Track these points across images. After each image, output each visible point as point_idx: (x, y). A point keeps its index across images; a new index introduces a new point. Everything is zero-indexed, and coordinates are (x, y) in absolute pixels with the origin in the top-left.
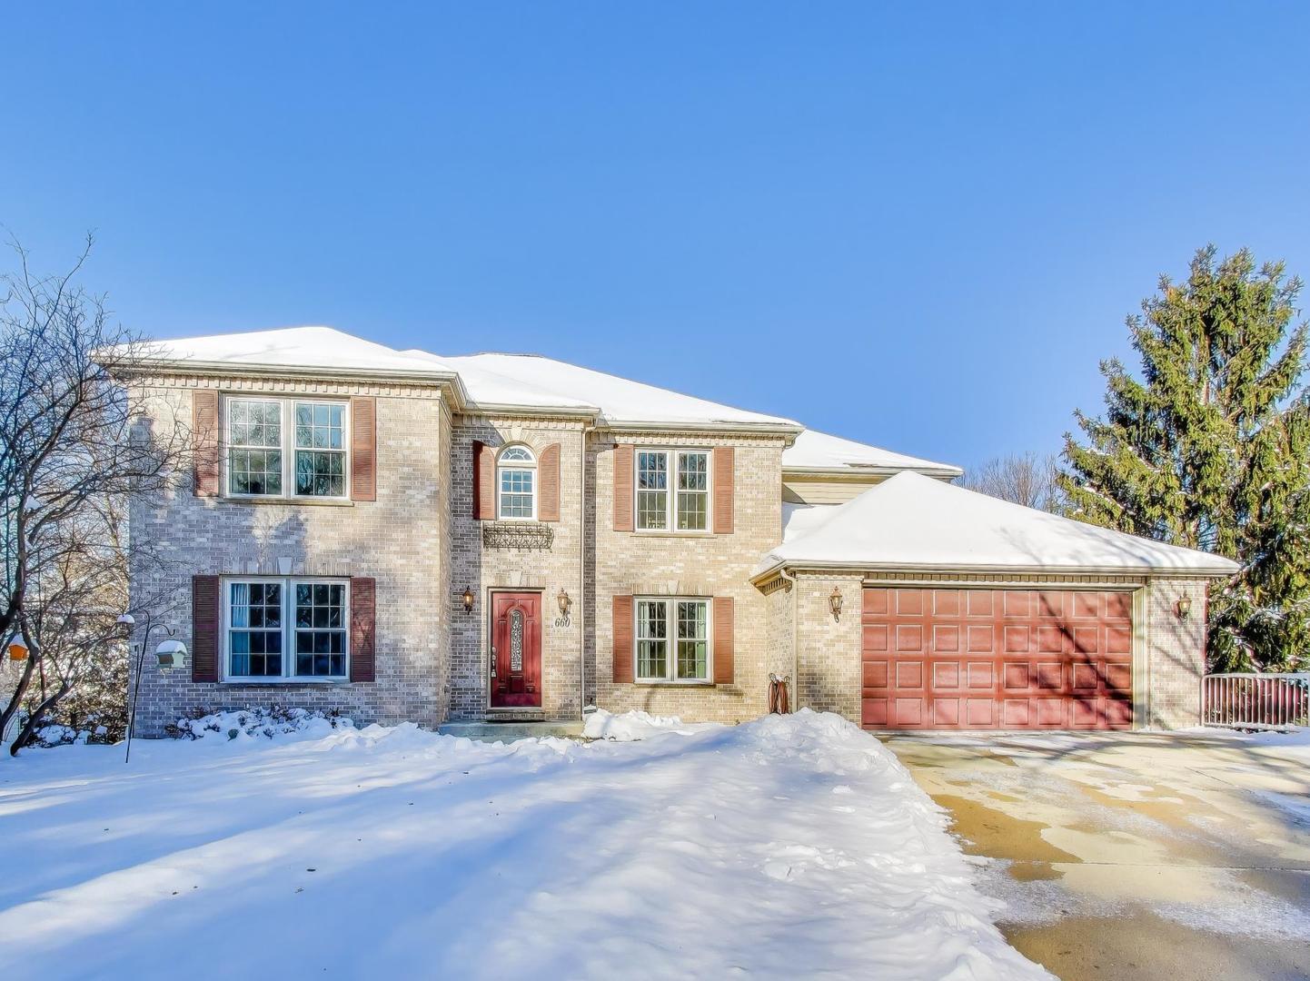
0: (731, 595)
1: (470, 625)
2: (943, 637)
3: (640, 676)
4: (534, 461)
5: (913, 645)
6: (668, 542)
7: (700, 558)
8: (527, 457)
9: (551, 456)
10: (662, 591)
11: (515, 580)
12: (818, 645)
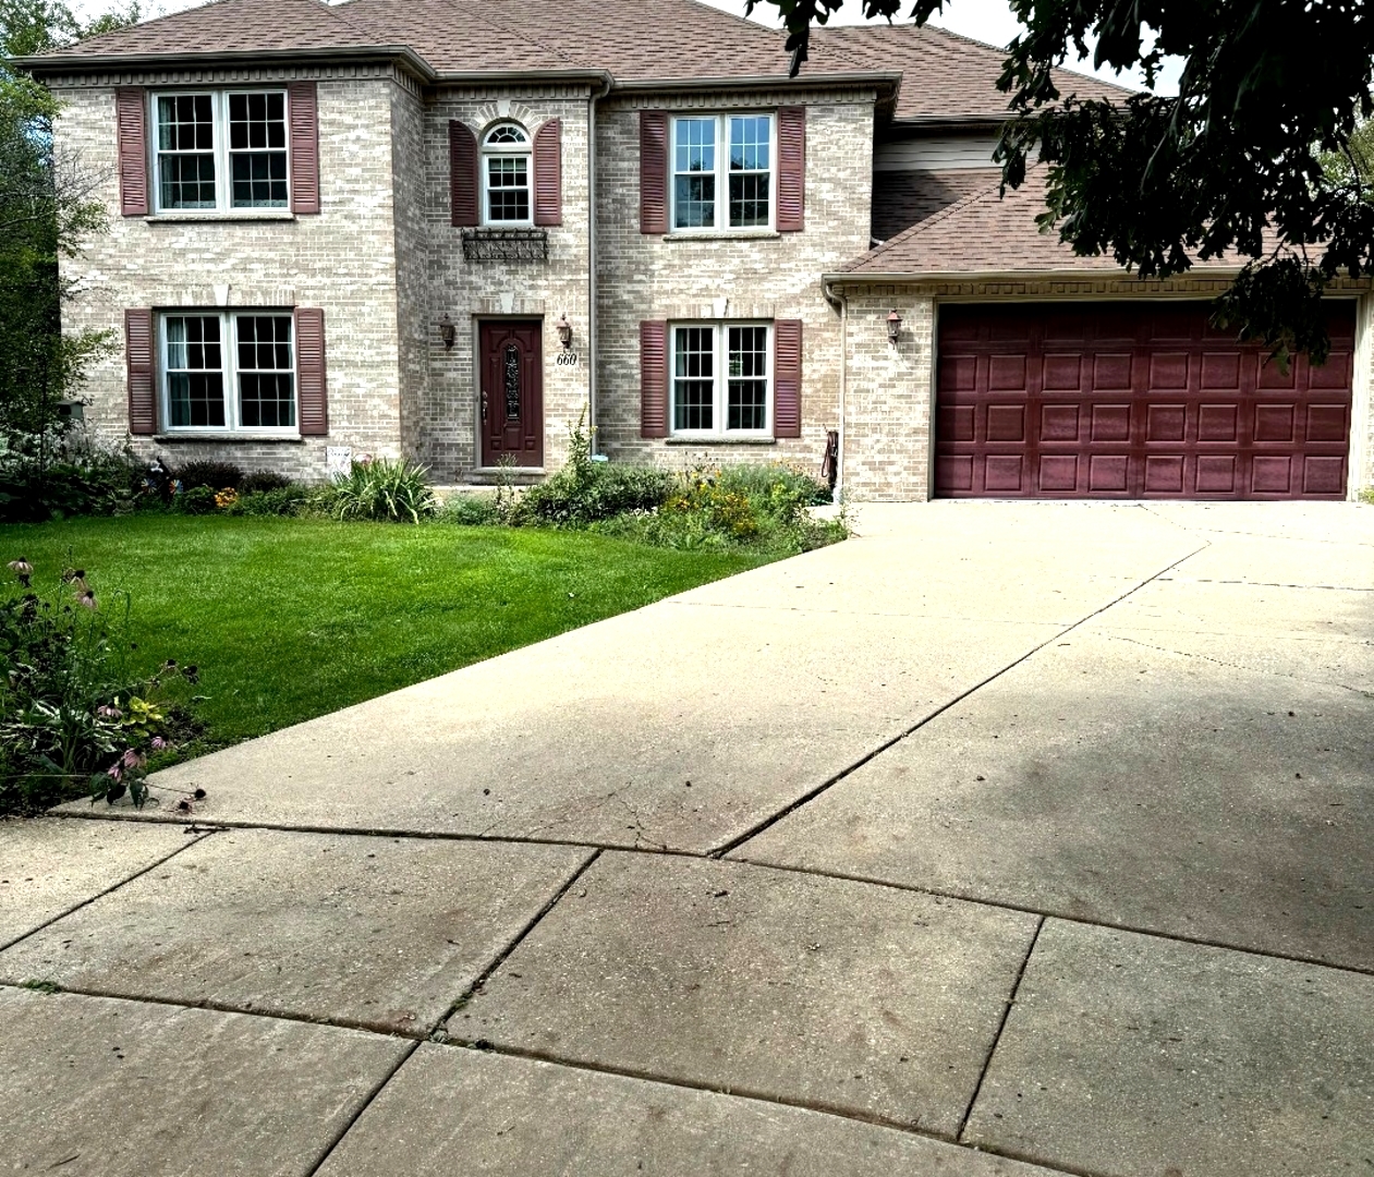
0: (798, 317)
1: (451, 364)
2: (1055, 371)
3: (677, 427)
4: (528, 144)
5: (1013, 383)
6: (715, 246)
7: (757, 266)
8: (521, 139)
9: (550, 136)
10: (706, 314)
11: (506, 305)
12: (871, 386)
